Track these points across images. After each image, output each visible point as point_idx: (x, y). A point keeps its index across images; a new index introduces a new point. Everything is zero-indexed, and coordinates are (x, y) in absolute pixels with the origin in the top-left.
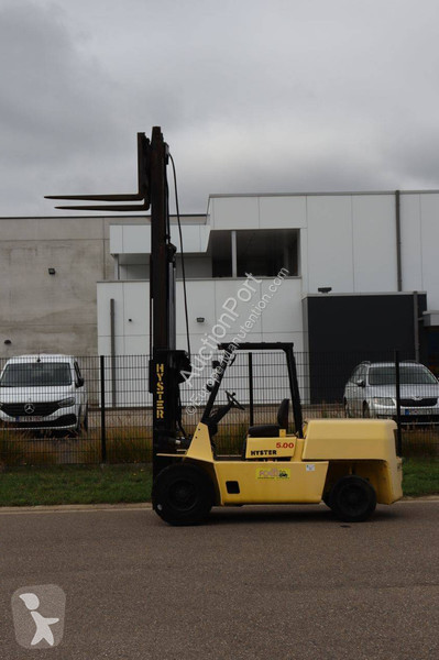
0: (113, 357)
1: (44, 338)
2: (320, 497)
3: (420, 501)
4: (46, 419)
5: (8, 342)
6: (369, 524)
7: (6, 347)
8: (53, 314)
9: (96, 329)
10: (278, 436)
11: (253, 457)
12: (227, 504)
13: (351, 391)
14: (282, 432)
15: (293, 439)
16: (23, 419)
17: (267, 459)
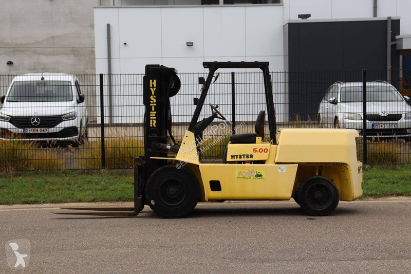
0: (110, 75)
1: (44, 59)
2: (290, 195)
3: (380, 201)
4: (51, 130)
5: (10, 63)
6: (332, 218)
7: (8, 67)
8: (53, 37)
9: (93, 52)
10: (254, 142)
11: (233, 160)
12: (211, 200)
13: (325, 107)
14: (258, 139)
15: (267, 145)
16: (29, 131)
17: (244, 162)
